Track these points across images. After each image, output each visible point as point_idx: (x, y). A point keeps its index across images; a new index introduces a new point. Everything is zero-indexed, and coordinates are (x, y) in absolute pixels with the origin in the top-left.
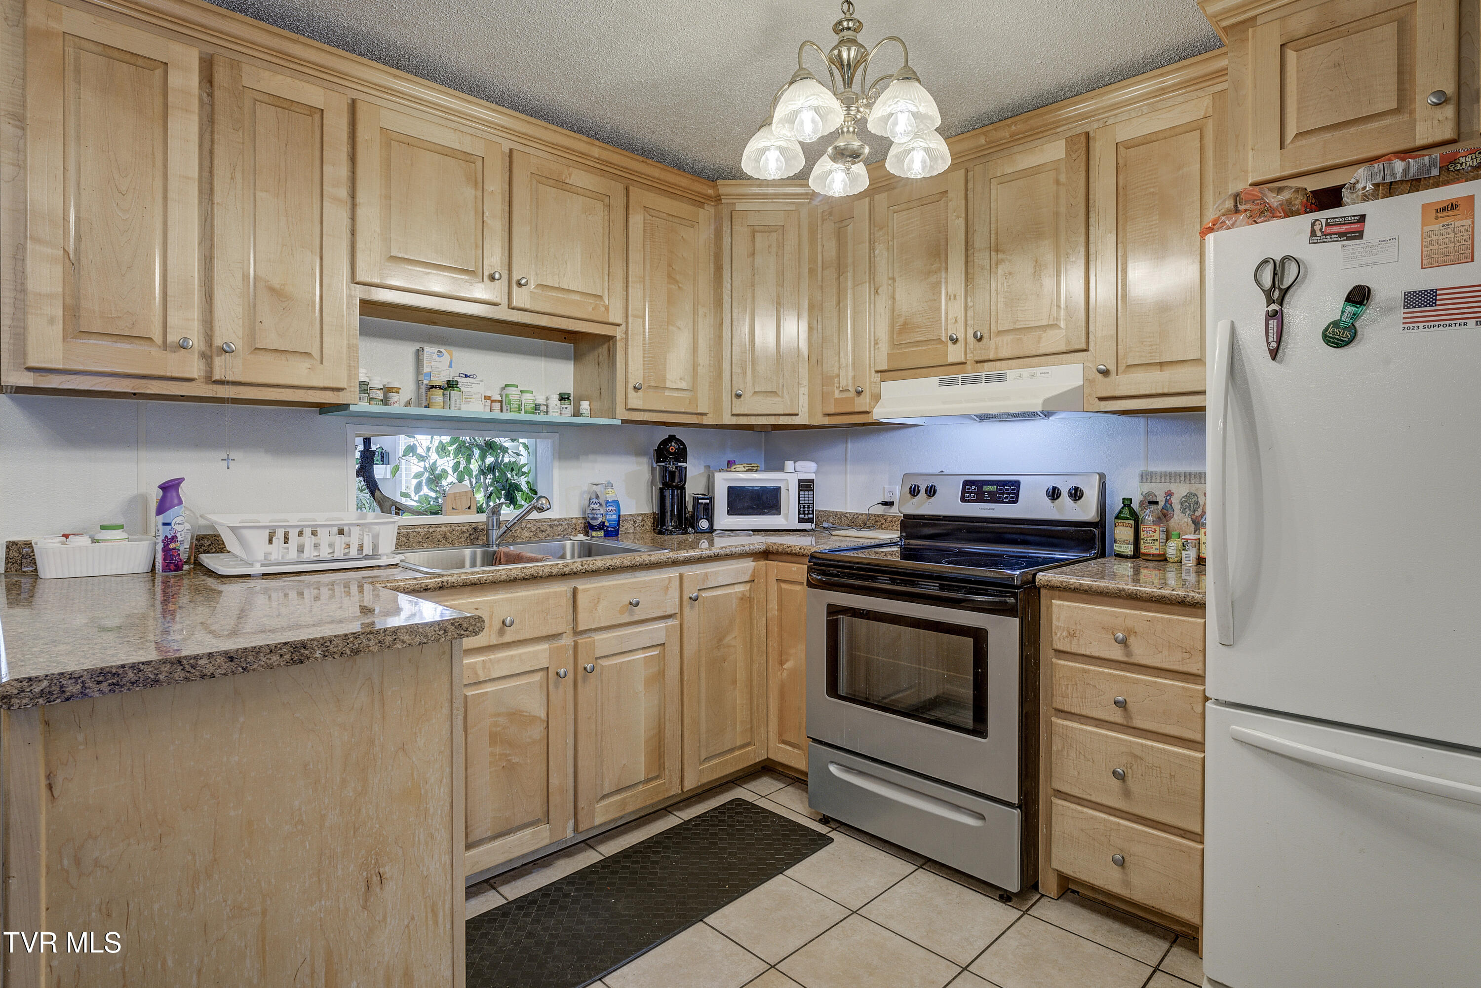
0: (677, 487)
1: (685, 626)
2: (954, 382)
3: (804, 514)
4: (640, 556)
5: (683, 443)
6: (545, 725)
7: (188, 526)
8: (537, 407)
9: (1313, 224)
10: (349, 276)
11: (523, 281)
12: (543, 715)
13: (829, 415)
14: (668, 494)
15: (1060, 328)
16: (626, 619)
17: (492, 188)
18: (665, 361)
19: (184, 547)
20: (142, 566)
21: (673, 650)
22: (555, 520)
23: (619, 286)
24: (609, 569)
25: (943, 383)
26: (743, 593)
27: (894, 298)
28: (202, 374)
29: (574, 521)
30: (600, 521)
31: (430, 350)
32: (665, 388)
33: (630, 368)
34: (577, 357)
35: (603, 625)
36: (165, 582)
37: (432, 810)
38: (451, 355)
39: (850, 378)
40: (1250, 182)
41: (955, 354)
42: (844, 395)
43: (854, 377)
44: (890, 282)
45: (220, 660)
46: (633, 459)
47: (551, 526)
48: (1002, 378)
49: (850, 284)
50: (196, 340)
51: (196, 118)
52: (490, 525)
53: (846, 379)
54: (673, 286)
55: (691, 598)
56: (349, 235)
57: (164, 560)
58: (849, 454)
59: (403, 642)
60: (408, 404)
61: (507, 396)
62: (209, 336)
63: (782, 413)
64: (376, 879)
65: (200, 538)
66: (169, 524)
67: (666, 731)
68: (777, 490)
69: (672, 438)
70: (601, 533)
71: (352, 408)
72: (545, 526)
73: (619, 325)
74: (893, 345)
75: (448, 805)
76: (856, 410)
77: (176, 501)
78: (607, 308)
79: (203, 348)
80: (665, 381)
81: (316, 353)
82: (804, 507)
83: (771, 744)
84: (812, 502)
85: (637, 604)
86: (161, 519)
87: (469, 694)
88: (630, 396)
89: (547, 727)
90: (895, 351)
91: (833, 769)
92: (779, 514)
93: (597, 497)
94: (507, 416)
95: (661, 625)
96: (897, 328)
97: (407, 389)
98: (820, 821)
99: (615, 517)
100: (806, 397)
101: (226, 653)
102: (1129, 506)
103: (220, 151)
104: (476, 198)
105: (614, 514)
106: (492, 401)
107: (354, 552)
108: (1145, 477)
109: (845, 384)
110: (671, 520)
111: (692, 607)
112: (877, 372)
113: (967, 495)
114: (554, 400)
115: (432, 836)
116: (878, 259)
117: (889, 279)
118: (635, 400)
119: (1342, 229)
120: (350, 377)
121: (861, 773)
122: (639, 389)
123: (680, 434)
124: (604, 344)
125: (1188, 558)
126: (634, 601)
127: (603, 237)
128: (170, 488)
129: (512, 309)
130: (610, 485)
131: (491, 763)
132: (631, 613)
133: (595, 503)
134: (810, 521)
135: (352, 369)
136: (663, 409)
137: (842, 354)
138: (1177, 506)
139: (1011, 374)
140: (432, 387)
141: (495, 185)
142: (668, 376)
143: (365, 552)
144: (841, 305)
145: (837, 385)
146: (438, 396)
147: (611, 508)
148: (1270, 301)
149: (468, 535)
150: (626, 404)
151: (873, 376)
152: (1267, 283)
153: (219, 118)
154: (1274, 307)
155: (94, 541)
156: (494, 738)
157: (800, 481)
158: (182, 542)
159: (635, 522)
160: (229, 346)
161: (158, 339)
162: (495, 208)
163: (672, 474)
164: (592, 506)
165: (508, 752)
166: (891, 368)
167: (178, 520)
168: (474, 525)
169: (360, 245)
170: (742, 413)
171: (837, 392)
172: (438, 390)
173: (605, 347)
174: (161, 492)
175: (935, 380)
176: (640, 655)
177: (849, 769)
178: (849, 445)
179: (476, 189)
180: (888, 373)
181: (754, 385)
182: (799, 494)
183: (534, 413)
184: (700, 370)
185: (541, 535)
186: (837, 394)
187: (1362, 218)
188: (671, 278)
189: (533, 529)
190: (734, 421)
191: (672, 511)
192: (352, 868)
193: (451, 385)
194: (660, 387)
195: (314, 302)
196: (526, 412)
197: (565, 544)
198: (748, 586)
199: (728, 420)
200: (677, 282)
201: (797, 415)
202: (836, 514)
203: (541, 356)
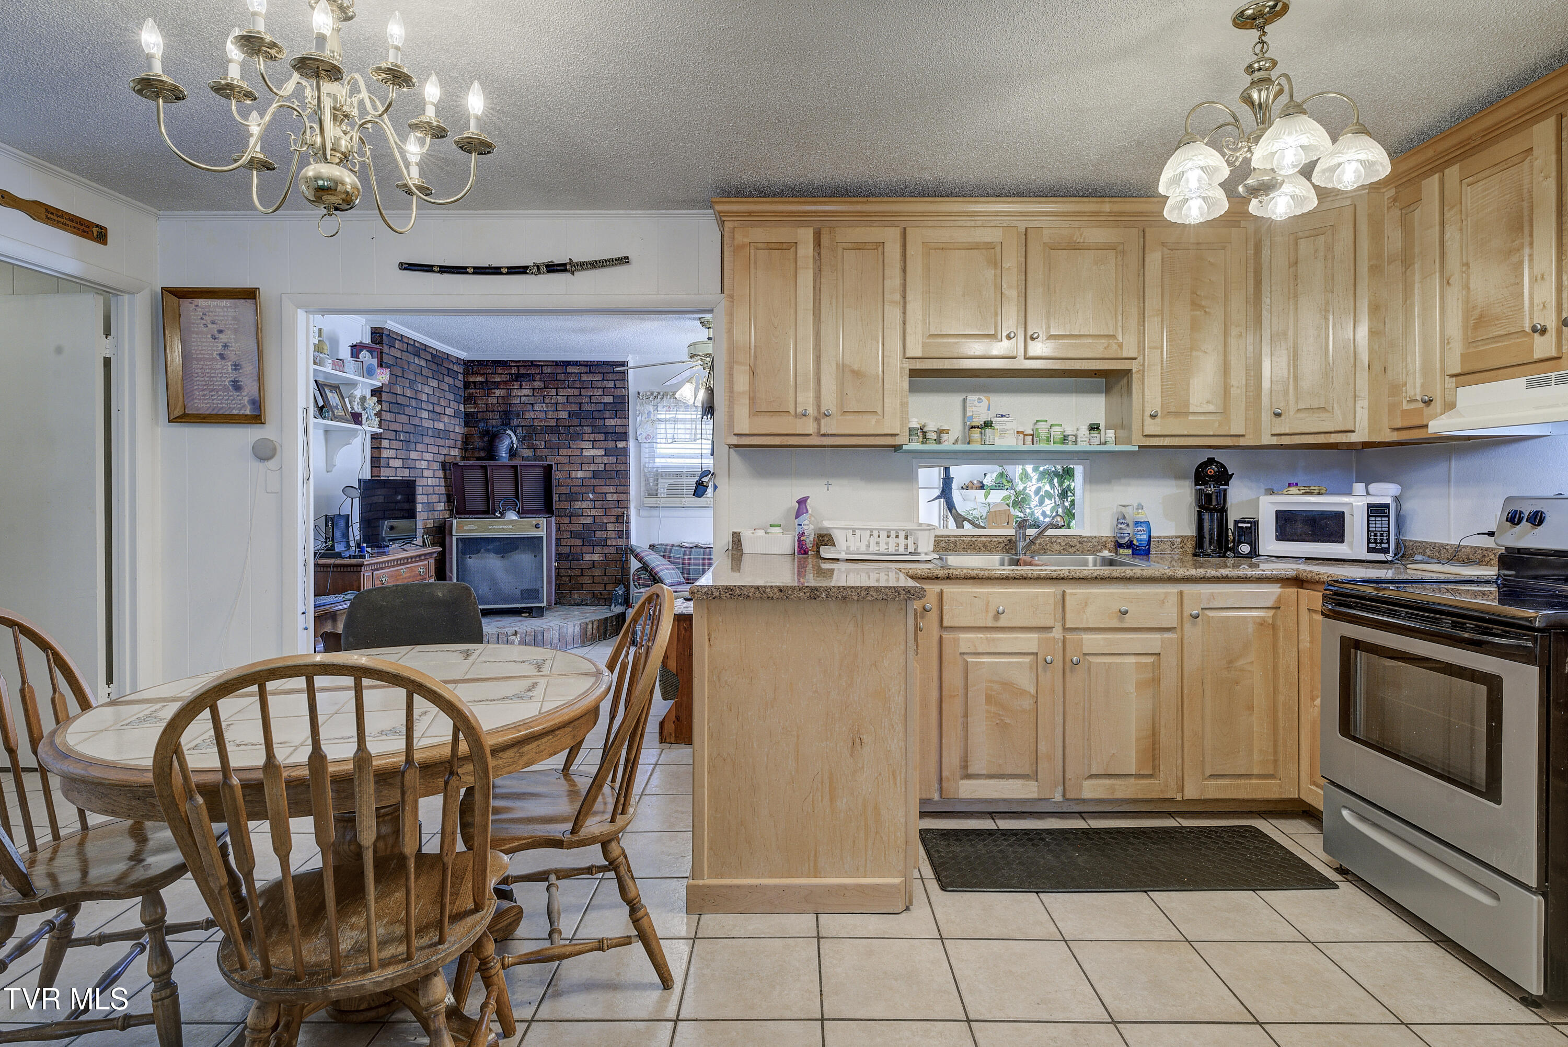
0: (1215, 509)
1: (1185, 641)
2: (1546, 382)
3: (1376, 543)
4: (1131, 570)
5: (1223, 466)
6: (1035, 700)
7: (812, 527)
8: (1065, 438)
10: (902, 354)
11: (1036, 335)
12: (1033, 691)
13: (1398, 429)
14: (1206, 516)
16: (1115, 624)
17: (1008, 265)
18: (1189, 387)
19: (809, 541)
20: (789, 551)
21: (1170, 662)
22: (1085, 537)
23: (1133, 322)
24: (1096, 578)
25: (1531, 385)
26: (1263, 618)
27: (1469, 288)
28: (816, 430)
29: (1104, 539)
30: (1127, 539)
31: (972, 398)
32: (1188, 413)
33: (1146, 397)
34: (1108, 390)
35: (1090, 626)
36: (799, 561)
37: (893, 710)
38: (989, 401)
39: (1418, 385)
41: (1544, 348)
42: (1413, 406)
43: (1422, 386)
44: (1464, 269)
45: (776, 590)
46: (1173, 482)
47: (1080, 543)
49: (1417, 277)
50: (811, 410)
51: (811, 271)
52: (1018, 539)
53: (1415, 389)
54: (1198, 313)
55: (1191, 615)
56: (902, 325)
57: (799, 547)
58: (1453, 475)
59: (872, 596)
60: (956, 442)
61: (1037, 429)
62: (819, 406)
63: (1332, 430)
64: (858, 741)
65: (823, 536)
66: (800, 525)
67: (1161, 736)
68: (1341, 515)
69: (1211, 461)
70: (1130, 551)
71: (905, 447)
72: (1075, 542)
73: (1135, 359)
74: (1469, 342)
75: (903, 709)
77: (805, 511)
78: (1120, 346)
79: (816, 414)
80: (1188, 406)
81: (880, 411)
82: (1375, 535)
83: (1303, 785)
84: (1387, 529)
85: (1126, 612)
86: (797, 521)
87: (969, 660)
88: (1146, 423)
89: (1036, 702)
90: (1471, 351)
91: (1345, 813)
92: (1342, 541)
93: (1124, 518)
94: (1037, 447)
95: (1158, 636)
96: (1472, 322)
97: (956, 429)
98: (1336, 870)
99: (1145, 537)
100: (1366, 411)
101: (779, 587)
103: (824, 288)
104: (995, 276)
105: (1143, 534)
106: (1025, 435)
107: (901, 550)
109: (1413, 393)
110: (1210, 544)
111: (1194, 624)
112: (1452, 376)
114: (1084, 430)
115: (893, 726)
116: (1449, 243)
117: (1463, 265)
118: (1152, 427)
120: (902, 425)
121: (1375, 825)
122: (1156, 416)
123: (1219, 457)
124: (1124, 376)
126: (1123, 609)
127: (1116, 281)
128: (802, 502)
129: (1028, 359)
130: (1140, 507)
131: (986, 717)
132: (1121, 620)
133: (1122, 523)
134: (1384, 551)
135: (904, 418)
136: (1186, 433)
137: (1409, 360)
140: (972, 427)
141: (1011, 261)
142: (1191, 401)
143: (909, 550)
144: (1408, 302)
145: (1404, 394)
146: (976, 434)
147: (1140, 528)
149: (1003, 545)
150: (1143, 432)
151: (1446, 382)
153: (824, 267)
155: (767, 533)
156: (989, 699)
157: (1369, 506)
158: (808, 537)
159: (1173, 543)
160: (828, 412)
161: (792, 412)
162: (1011, 279)
163: (1209, 496)
164: (1120, 526)
165: (1001, 713)
166: (1466, 370)
167: (805, 522)
168: (1009, 538)
169: (908, 330)
170: (1282, 432)
171: (1405, 403)
172: (976, 429)
173: (1126, 379)
174: (797, 505)
175: (1521, 381)
176: (1132, 659)
177: (1363, 818)
178: (1453, 463)
179: (996, 268)
180: (1467, 376)
181: (1297, 403)
182: (1368, 521)
183: (1064, 444)
184: (1234, 392)
185: (1070, 550)
186: (1405, 406)
188: (1195, 304)
189: (1063, 544)
190: (1274, 441)
191: (1211, 535)
192: (844, 729)
193: (988, 424)
194: (1182, 413)
195: (878, 376)
196: (1054, 443)
197: (1088, 559)
198: (1271, 613)
199: (1267, 440)
200: (1203, 307)
201: (1353, 431)
202: (1434, 546)
203: (1072, 392)
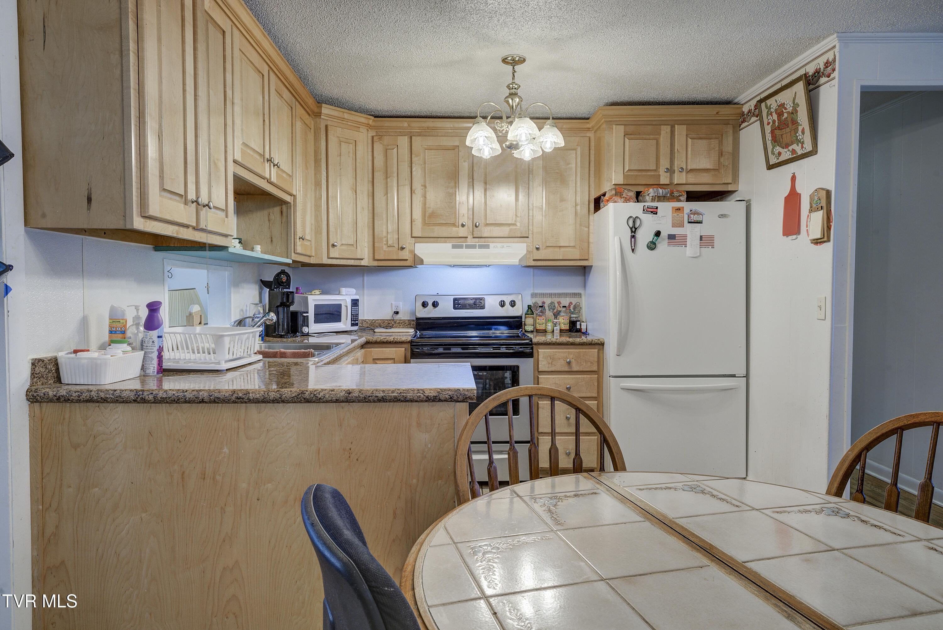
0: (288, 305)
2: (461, 247)
3: (354, 321)
9: (644, 207)
13: (378, 260)
15: (517, 226)
18: (306, 221)
25: (454, 247)
27: (425, 197)
33: (297, 225)
34: (241, 212)
40: (613, 183)
41: (462, 232)
42: (391, 249)
43: (398, 239)
44: (422, 188)
48: (487, 247)
49: (395, 184)
53: (392, 240)
68: (340, 306)
69: (283, 272)
73: (294, 196)
74: (425, 223)
76: (400, 258)
82: (354, 317)
84: (358, 313)
88: (297, 244)
90: (425, 227)
92: (340, 321)
96: (427, 214)
100: (367, 249)
102: (530, 308)
108: (534, 295)
109: (391, 243)
110: (283, 328)
112: (413, 237)
113: (457, 306)
116: (415, 173)
117: (422, 186)
119: (652, 210)
125: (557, 330)
129: (268, 182)
134: (357, 325)
136: (303, 253)
137: (389, 225)
138: (547, 308)
139: (491, 245)
142: (306, 231)
145: (385, 242)
148: (632, 232)
150: (294, 250)
151: (411, 240)
152: (631, 225)
154: (633, 234)
157: (352, 300)
166: (424, 236)
170: (335, 257)
171: (385, 247)
173: (277, 209)
175: (450, 245)
178: (365, 278)
180: (420, 239)
181: (343, 240)
182: (351, 309)
184: (313, 227)
186: (386, 249)
187: (657, 208)
190: (329, 262)
191: (283, 322)
199: (325, 261)
201: (363, 259)
